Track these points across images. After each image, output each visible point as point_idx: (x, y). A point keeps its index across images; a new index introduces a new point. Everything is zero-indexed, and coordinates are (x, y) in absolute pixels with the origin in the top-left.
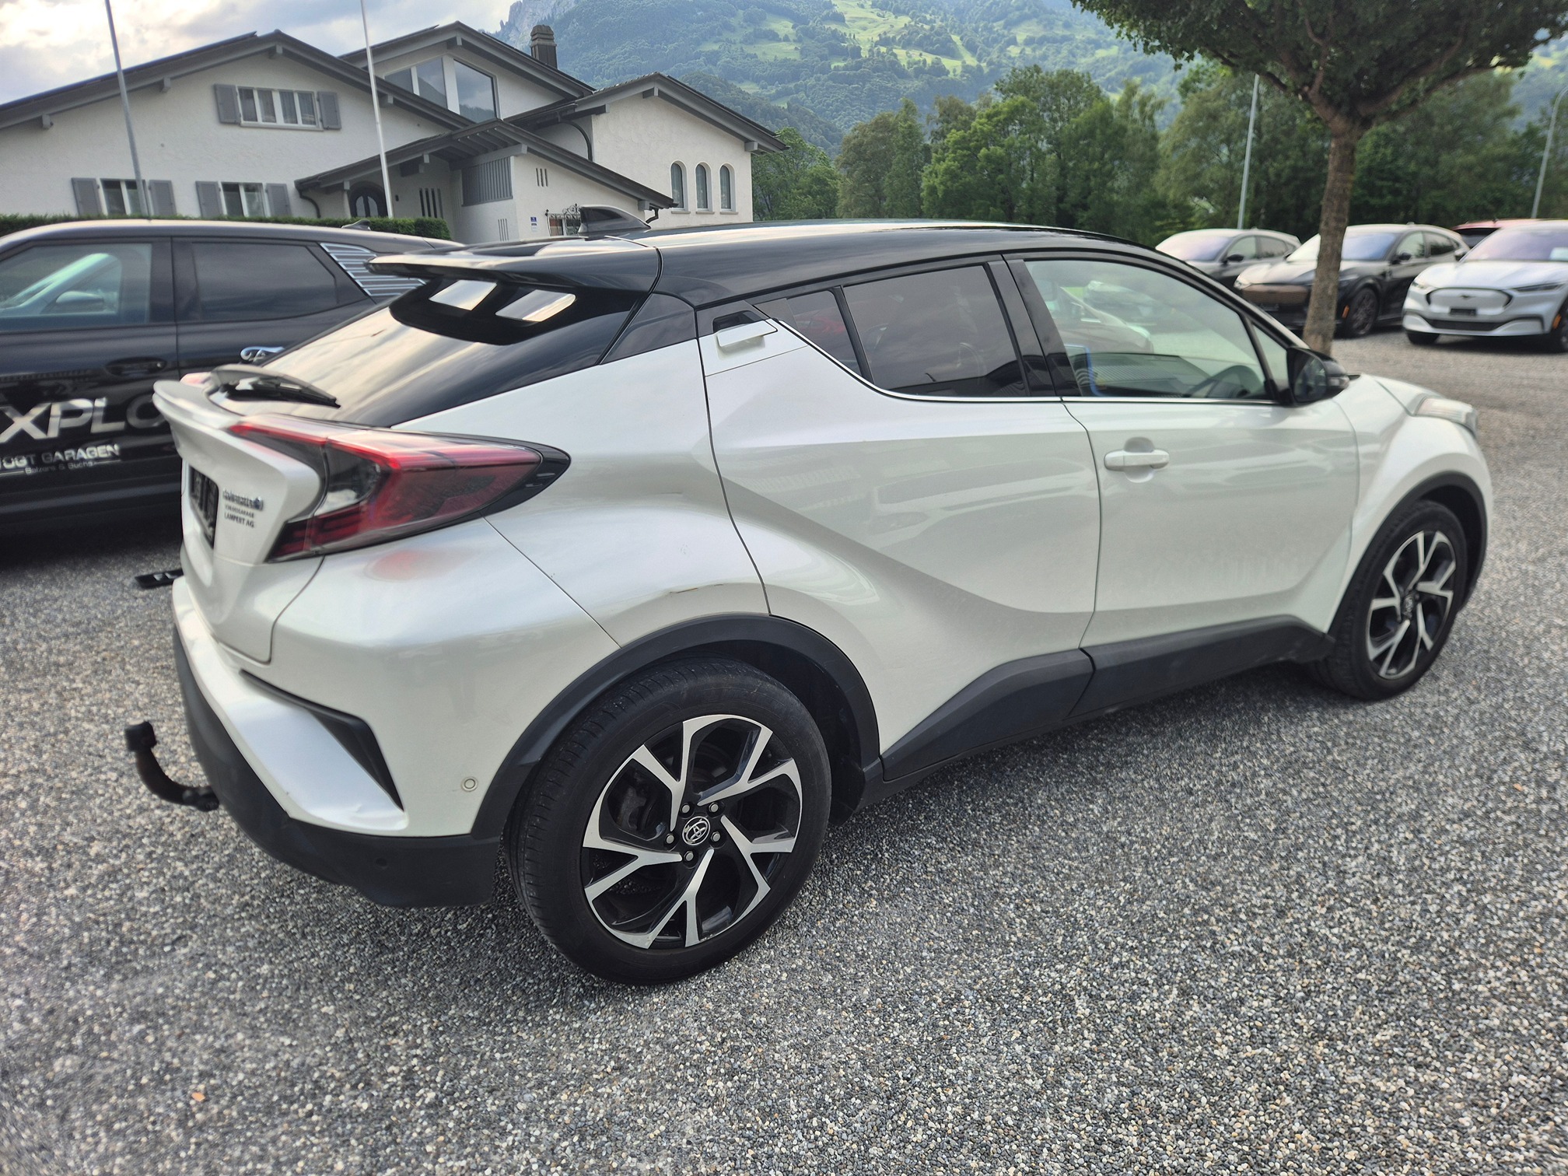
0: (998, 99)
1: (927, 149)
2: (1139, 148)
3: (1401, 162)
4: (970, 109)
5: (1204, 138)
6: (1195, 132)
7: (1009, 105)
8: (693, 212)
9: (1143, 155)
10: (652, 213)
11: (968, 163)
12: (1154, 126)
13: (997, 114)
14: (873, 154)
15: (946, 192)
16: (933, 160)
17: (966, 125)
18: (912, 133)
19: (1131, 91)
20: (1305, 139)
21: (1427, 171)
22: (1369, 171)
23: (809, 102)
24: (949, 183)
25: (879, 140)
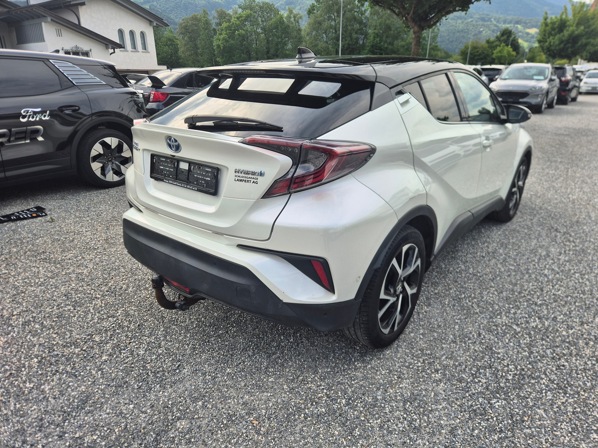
0: (240, 11)
1: (214, 30)
2: (295, 34)
3: (382, 44)
4: (228, 14)
5: (317, 31)
6: (314, 29)
7: (245, 14)
8: (130, 51)
9: (296, 36)
10: (112, 51)
11: (232, 36)
12: (299, 26)
13: (241, 17)
14: (192, 30)
15: (224, 47)
16: (218, 34)
17: (229, 21)
18: (207, 23)
19: (291, 12)
20: (351, 34)
21: (390, 47)
22: (372, 46)
23: (158, 6)
24: (225, 44)
25: (194, 24)
